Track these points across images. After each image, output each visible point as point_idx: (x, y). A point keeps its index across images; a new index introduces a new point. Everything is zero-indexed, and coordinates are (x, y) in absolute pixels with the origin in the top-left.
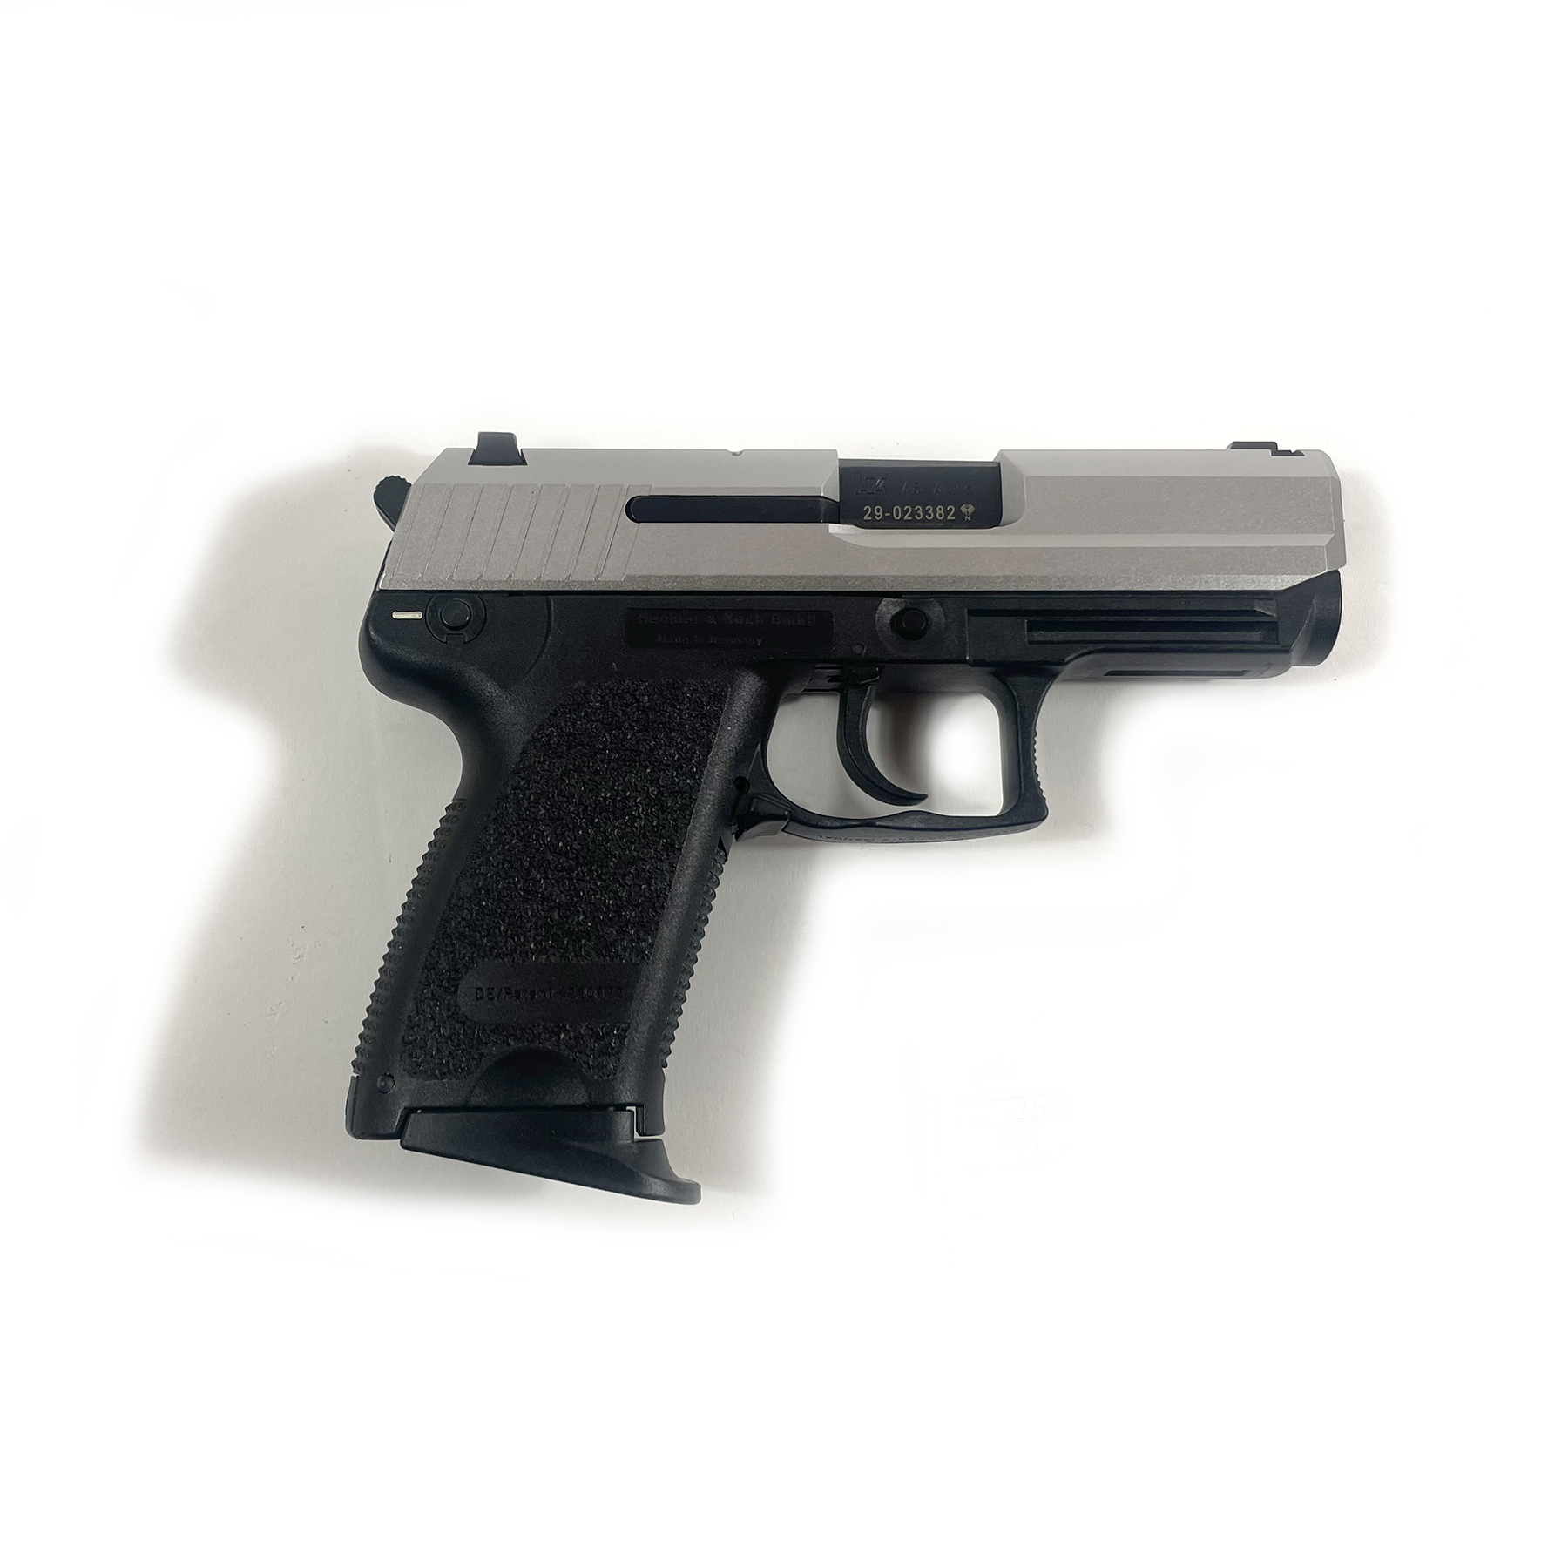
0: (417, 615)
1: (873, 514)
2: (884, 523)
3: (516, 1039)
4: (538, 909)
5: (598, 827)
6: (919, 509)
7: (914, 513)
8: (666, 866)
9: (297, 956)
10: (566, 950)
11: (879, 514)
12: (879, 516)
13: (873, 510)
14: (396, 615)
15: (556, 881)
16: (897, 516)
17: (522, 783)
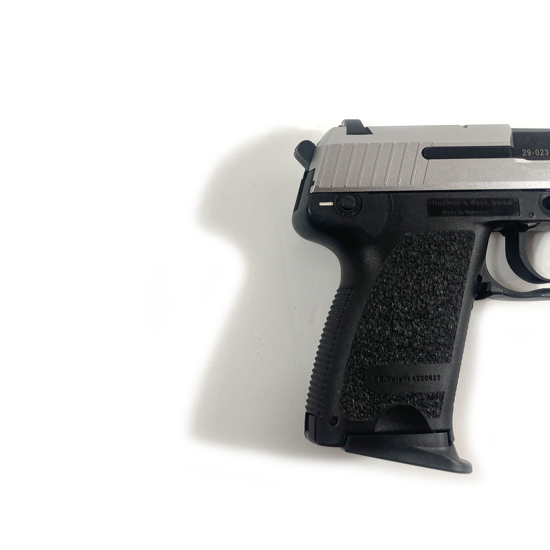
0: (330, 204)
1: (527, 153)
2: (532, 157)
3: (394, 400)
4: (398, 339)
5: (422, 300)
6: (546, 151)
7: (545, 152)
8: (454, 319)
9: (257, 352)
10: (413, 358)
11: (530, 154)
12: (529, 154)
13: (527, 151)
14: (322, 204)
15: (405, 326)
16: (537, 154)
17: (385, 280)
